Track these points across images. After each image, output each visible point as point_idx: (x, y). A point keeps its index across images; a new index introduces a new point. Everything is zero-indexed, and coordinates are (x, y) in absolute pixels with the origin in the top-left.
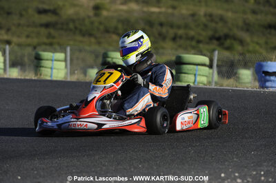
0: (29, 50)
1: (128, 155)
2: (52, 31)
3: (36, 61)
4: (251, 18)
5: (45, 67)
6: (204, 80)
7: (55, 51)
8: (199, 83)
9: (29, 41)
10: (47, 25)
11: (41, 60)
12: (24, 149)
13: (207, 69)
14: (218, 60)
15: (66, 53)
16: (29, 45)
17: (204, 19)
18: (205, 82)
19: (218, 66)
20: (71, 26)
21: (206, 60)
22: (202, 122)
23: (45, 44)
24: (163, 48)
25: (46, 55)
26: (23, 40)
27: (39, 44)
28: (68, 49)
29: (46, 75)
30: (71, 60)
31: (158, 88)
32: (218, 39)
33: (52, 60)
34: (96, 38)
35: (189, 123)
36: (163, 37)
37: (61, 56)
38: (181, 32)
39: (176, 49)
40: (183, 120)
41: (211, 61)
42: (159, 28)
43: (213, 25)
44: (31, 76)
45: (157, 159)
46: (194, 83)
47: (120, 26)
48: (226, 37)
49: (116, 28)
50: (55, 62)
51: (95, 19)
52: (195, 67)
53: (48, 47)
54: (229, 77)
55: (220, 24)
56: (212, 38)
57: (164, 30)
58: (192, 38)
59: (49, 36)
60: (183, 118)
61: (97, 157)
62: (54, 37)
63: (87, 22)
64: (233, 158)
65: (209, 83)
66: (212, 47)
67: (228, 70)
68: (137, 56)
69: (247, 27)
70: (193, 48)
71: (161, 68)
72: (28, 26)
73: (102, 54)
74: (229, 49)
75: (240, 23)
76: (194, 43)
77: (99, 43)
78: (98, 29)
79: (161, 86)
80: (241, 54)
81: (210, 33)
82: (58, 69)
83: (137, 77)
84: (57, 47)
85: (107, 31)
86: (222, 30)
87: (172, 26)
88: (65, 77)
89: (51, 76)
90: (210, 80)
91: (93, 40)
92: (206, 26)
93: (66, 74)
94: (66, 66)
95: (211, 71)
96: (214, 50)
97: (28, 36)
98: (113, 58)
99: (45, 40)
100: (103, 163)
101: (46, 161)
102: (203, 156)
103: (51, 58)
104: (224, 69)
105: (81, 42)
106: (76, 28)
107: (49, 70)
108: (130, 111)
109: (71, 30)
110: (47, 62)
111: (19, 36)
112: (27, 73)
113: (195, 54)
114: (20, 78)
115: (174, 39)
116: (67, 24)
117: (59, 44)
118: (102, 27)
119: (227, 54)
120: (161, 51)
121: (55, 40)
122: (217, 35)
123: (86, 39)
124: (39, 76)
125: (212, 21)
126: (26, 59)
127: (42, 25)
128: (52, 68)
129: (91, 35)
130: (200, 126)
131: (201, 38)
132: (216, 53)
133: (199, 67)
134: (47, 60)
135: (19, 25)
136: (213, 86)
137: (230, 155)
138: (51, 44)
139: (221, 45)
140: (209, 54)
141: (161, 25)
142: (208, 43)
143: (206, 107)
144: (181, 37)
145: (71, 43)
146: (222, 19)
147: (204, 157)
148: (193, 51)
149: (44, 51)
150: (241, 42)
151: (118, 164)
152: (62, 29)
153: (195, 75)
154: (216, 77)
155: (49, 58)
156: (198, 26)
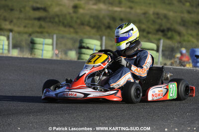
0: (25, 37)
1: (98, 114)
2: (43, 23)
3: (31, 45)
4: (186, 16)
5: (38, 49)
7: (44, 38)
9: (26, 30)
10: (39, 19)
11: (35, 44)
13: (155, 52)
14: (163, 46)
15: (53, 39)
16: (26, 33)
17: (152, 17)
19: (163, 51)
20: (57, 20)
21: (154, 46)
22: (171, 95)
23: (38, 32)
25: (38, 40)
26: (22, 29)
27: (33, 33)
28: (55, 37)
29: (39, 55)
30: (57, 44)
31: (139, 69)
32: (163, 31)
33: (43, 44)
34: (74, 28)
35: (159, 95)
37: (49, 41)
40: (154, 93)
41: (158, 47)
42: (120, 22)
43: (159, 21)
44: (27, 55)
45: (119, 117)
47: (92, 20)
48: (169, 29)
49: (89, 22)
50: (45, 46)
51: (73, 15)
53: (39, 35)
54: (171, 59)
55: (164, 21)
56: (158, 31)
58: (144, 30)
59: (41, 27)
60: (154, 92)
61: (75, 115)
62: (44, 28)
63: (68, 17)
64: (174, 118)
65: (156, 63)
66: (157, 37)
67: (170, 54)
68: (127, 44)
69: (184, 23)
70: (145, 37)
71: (144, 53)
72: (26, 19)
73: (79, 40)
74: (170, 38)
75: (179, 20)
76: (145, 34)
77: (76, 32)
78: (76, 22)
79: (142, 67)
80: (180, 42)
81: (157, 27)
83: (121, 60)
84: (46, 35)
85: (82, 24)
86: (166, 25)
88: (52, 57)
89: (42, 56)
90: (157, 61)
91: (72, 30)
92: (154, 22)
93: (53, 54)
94: (53, 49)
95: (157, 54)
96: (159, 40)
97: (25, 27)
98: (87, 44)
99: (38, 30)
100: (80, 119)
101: (38, 117)
102: (151, 115)
104: (167, 53)
105: (64, 31)
106: (60, 21)
107: (41, 51)
108: (114, 85)
109: (56, 23)
111: (19, 27)
112: (24, 53)
113: (145, 42)
114: (19, 56)
116: (54, 18)
117: (47, 32)
118: (79, 21)
119: (168, 42)
121: (45, 30)
122: (162, 28)
123: (66, 29)
124: (33, 56)
125: (158, 18)
126: (24, 43)
127: (35, 19)
128: (42, 50)
129: (70, 26)
130: (169, 98)
131: (150, 30)
132: (162, 41)
134: (40, 44)
135: (19, 18)
136: (159, 65)
137: (171, 116)
138: (42, 33)
139: (165, 36)
140: (156, 42)
141: (122, 20)
142: (155, 34)
143: (176, 84)
145: (56, 32)
146: (166, 17)
147: (153, 116)
148: (145, 40)
149: (37, 37)
150: (179, 34)
152: (50, 22)
154: (161, 59)
155: (41, 42)
156: (148, 21)
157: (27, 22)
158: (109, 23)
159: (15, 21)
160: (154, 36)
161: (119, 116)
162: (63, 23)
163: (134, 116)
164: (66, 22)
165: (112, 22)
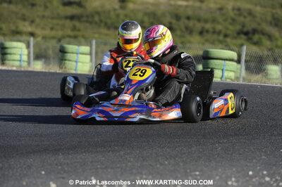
0: (53, 43)
1: (154, 151)
2: (77, 24)
3: (60, 53)
4: (280, 13)
5: (70, 60)
6: (232, 75)
7: (79, 44)
8: (226, 79)
9: (54, 33)
10: (72, 18)
11: (66, 52)
12: (48, 143)
13: (235, 64)
14: (246, 55)
15: (91, 46)
16: (53, 38)
17: (232, 14)
18: (233, 78)
19: (246, 61)
20: (97, 18)
21: (234, 55)
23: (70, 37)
24: (190, 42)
25: (71, 48)
26: (47, 32)
27: (64, 37)
28: (94, 42)
29: (71, 69)
30: (96, 53)
32: (246, 34)
33: (77, 54)
36: (189, 31)
37: (86, 49)
38: (208, 26)
39: (203, 44)
41: (239, 56)
42: (186, 21)
43: (242, 19)
44: (54, 69)
45: (184, 156)
46: (221, 78)
47: (146, 19)
48: (255, 31)
50: (80, 56)
52: (223, 62)
53: (72, 40)
54: (257, 73)
55: (249, 19)
56: (239, 33)
57: (191, 24)
58: (219, 33)
59: (74, 29)
61: (122, 153)
62: (79, 30)
63: (112, 15)
64: (261, 156)
65: (237, 78)
66: (239, 42)
67: (256, 65)
69: (276, 22)
70: (221, 42)
72: (53, 18)
74: (256, 44)
75: (269, 18)
76: (221, 38)
80: (270, 49)
81: (238, 27)
82: (82, 62)
84: (82, 40)
86: (250, 25)
87: (199, 20)
88: (90, 71)
89: (76, 70)
90: (238, 75)
92: (233, 20)
93: (91, 67)
94: (91, 60)
95: (239, 66)
96: (242, 45)
97: (52, 29)
99: (71, 33)
100: (129, 159)
101: (70, 156)
102: (230, 153)
103: (76, 51)
104: (252, 65)
105: (107, 35)
106: (101, 21)
107: (74, 63)
109: (96, 23)
110: (72, 55)
111: (43, 29)
112: (51, 66)
113: (223, 49)
114: (44, 70)
115: (201, 33)
116: (93, 16)
117: (83, 37)
119: (255, 49)
120: (188, 45)
121: (80, 33)
122: (245, 30)
123: (111, 32)
124: (64, 69)
125: (240, 15)
126: (50, 52)
127: (67, 18)
128: (76, 62)
129: (116, 28)
131: (229, 32)
132: (245, 48)
133: (227, 62)
134: (72, 53)
135: (43, 17)
136: (241, 82)
137: (258, 153)
138: (75, 37)
139: (249, 40)
140: (237, 49)
141: (188, 18)
142: (235, 38)
144: (207, 31)
145: (96, 36)
146: (250, 13)
147: (232, 154)
148: (220, 46)
149: (69, 43)
150: (270, 37)
151: (144, 160)
152: (87, 21)
153: (223, 70)
154: (244, 72)
155: (74, 51)
156: (225, 20)
157: (55, 21)
158: (170, 23)
159: (38, 20)
160: (234, 41)
161: (184, 153)
162: (106, 24)
163: (205, 154)
164: (109, 22)
165: (174, 21)
